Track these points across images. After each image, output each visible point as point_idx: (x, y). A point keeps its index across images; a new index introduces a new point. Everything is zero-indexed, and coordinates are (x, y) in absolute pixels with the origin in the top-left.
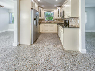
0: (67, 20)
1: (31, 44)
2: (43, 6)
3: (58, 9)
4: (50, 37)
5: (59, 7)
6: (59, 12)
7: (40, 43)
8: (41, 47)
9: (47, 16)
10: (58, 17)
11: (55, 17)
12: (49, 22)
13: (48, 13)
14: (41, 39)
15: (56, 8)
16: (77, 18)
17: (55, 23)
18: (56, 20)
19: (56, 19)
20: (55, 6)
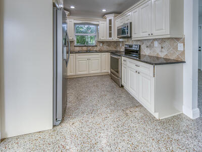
0: (137, 45)
1: (54, 126)
2: (72, 7)
3: (110, 18)
4: (97, 86)
5: (113, 15)
6: (112, 25)
7: (83, 113)
8: (92, 128)
9: (79, 34)
10: (110, 36)
11: (102, 38)
12: (85, 48)
13: (82, 26)
14: (79, 99)
15: (103, 16)
16: (178, 39)
17: (101, 51)
18: (101, 45)
19: (103, 42)
20: (104, 10)
